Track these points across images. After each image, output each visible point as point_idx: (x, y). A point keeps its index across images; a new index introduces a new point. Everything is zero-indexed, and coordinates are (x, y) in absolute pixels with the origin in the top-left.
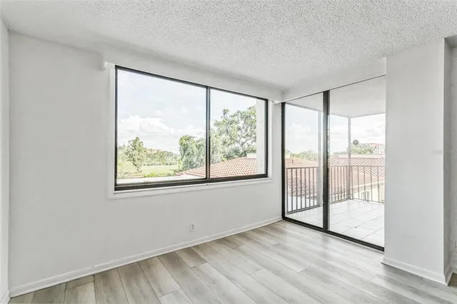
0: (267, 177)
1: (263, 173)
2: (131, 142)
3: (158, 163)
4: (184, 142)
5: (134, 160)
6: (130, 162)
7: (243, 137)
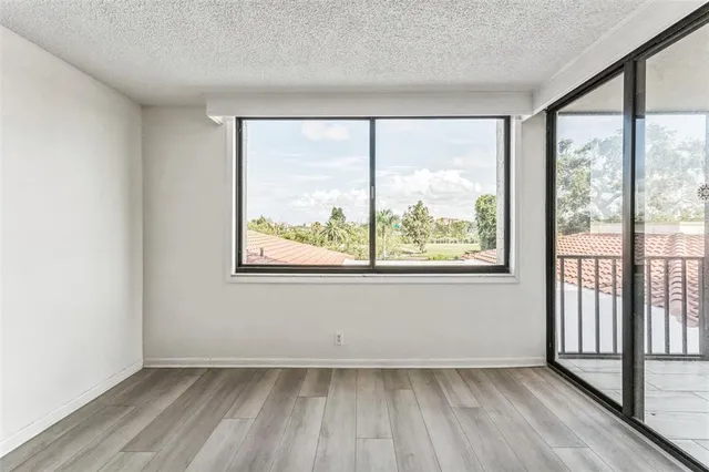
0: (508, 272)
1: (502, 263)
2: (412, 209)
3: (453, 239)
4: (483, 205)
5: (415, 234)
6: (410, 238)
7: (607, 191)
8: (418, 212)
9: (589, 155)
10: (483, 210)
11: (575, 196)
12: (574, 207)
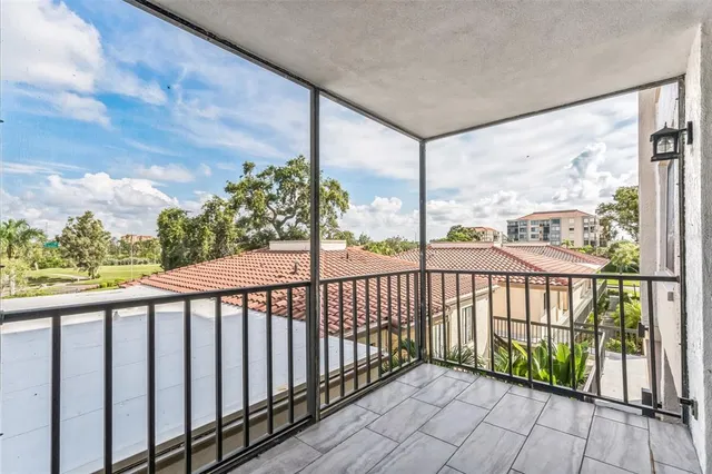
2: (75, 222)
4: (166, 220)
5: (81, 255)
6: (71, 260)
7: (281, 213)
8: (85, 226)
9: (267, 180)
10: (166, 225)
11: (255, 216)
12: (257, 226)
